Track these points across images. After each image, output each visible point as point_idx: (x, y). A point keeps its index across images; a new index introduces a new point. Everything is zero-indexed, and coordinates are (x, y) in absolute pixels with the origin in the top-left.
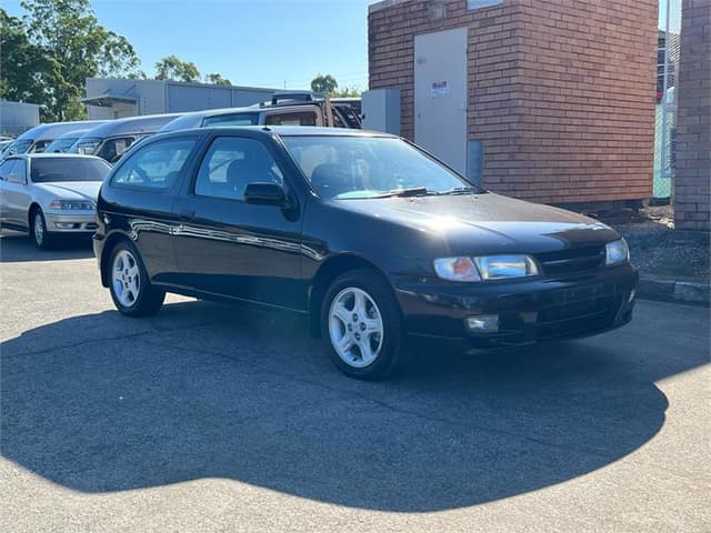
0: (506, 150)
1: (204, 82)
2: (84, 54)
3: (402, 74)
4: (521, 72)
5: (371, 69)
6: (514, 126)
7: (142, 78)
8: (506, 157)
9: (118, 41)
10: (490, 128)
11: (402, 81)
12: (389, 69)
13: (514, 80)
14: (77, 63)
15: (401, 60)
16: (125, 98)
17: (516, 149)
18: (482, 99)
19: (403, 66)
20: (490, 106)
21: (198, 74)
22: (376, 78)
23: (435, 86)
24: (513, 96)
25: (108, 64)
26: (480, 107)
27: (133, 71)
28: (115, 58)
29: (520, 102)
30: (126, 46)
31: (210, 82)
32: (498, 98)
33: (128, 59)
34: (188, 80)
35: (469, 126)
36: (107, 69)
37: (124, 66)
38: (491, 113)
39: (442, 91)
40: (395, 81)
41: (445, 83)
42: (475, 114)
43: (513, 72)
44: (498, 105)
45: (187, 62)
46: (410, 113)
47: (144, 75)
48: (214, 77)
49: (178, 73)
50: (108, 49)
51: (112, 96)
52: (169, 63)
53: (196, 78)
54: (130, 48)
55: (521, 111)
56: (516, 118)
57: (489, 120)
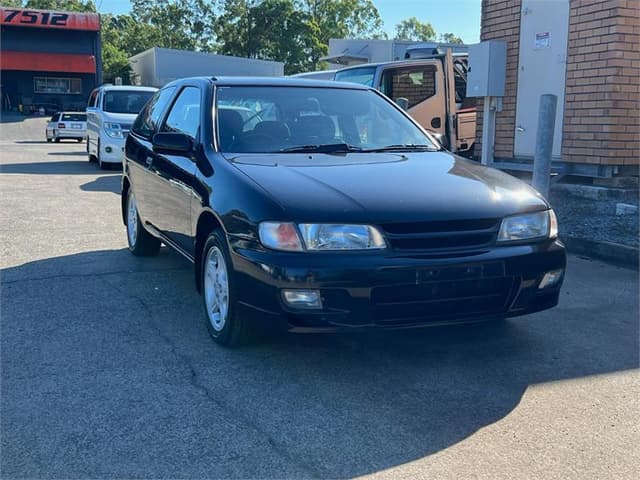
0: (600, 104)
1: (437, 41)
2: (337, 19)
3: (508, 25)
4: (621, 21)
5: (484, 21)
6: (610, 79)
7: (384, 38)
8: (599, 113)
9: (365, 6)
10: (587, 81)
11: (509, 32)
12: (498, 20)
13: (613, 30)
14: (330, 26)
15: (509, 11)
16: (359, 56)
17: (610, 104)
18: (581, 50)
19: (510, 18)
20: (588, 57)
21: (434, 34)
22: (487, 30)
23: (538, 36)
24: (612, 46)
25: (356, 26)
26: (579, 59)
27: (376, 32)
28: (362, 21)
29: (619, 54)
30: (371, 10)
31: (443, 42)
32: (597, 49)
33: (373, 20)
34: (424, 40)
35: (568, 79)
36: (355, 31)
37: (369, 28)
38: (588, 66)
39: (545, 43)
40: (502, 33)
41: (547, 34)
42: (574, 67)
43: (613, 21)
44: (596, 57)
45: (426, 24)
46: (515, 66)
47: (386, 36)
48: (448, 36)
49: (416, 33)
50: (357, 13)
51: (349, 55)
52: (410, 25)
53: (432, 38)
54: (375, 11)
55: (618, 63)
56: (613, 71)
57: (587, 74)
